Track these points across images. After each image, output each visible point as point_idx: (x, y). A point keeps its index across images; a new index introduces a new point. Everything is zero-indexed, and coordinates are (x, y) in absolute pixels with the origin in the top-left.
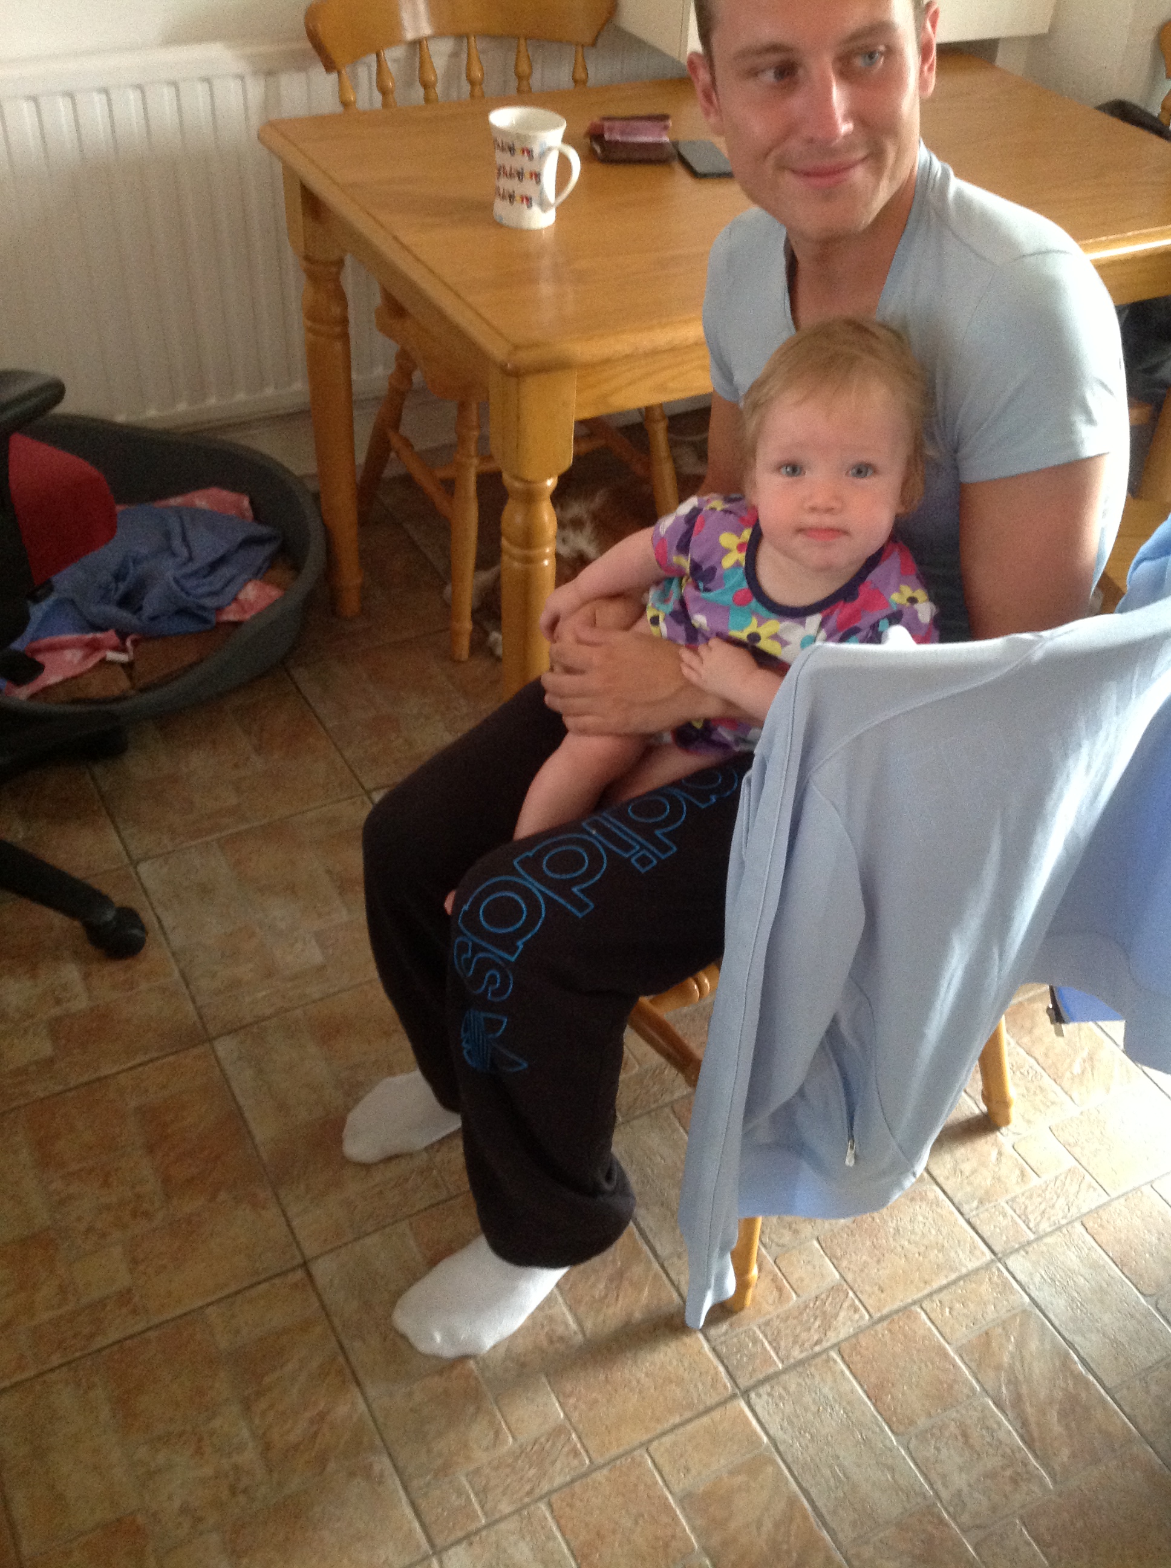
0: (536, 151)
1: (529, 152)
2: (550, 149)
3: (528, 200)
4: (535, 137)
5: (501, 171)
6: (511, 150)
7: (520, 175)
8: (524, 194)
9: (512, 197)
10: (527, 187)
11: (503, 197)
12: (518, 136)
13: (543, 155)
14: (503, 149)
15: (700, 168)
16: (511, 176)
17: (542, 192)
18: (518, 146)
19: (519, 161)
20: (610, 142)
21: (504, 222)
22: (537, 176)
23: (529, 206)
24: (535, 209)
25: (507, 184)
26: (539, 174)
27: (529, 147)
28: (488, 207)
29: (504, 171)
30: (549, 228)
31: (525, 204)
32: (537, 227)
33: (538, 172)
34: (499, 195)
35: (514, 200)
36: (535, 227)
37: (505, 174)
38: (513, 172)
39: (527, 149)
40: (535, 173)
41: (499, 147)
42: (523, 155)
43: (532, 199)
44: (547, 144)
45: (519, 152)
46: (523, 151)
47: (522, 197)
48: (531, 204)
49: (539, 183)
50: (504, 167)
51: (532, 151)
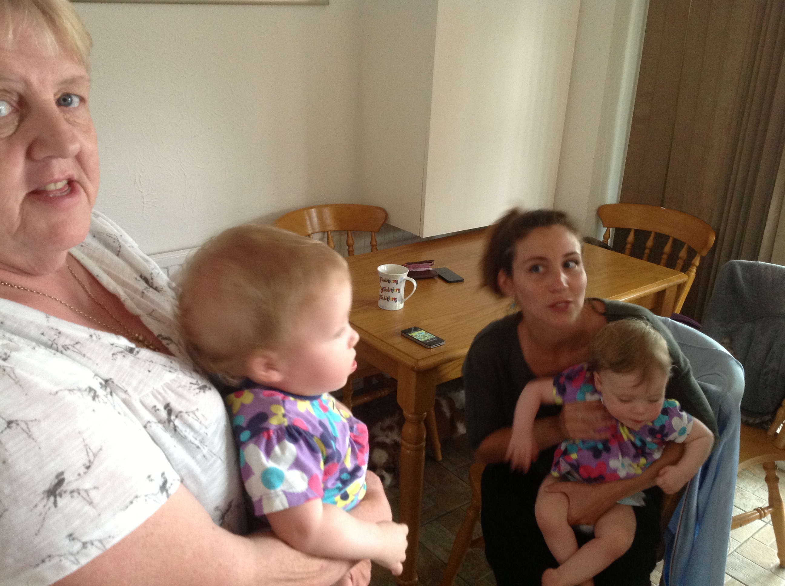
1: (396, 281)
2: (403, 280)
4: (399, 276)
5: (383, 289)
6: (389, 281)
7: (392, 290)
8: (394, 297)
9: (388, 299)
10: (395, 295)
11: (384, 299)
12: (392, 277)
13: (400, 282)
14: (385, 281)
15: (449, 280)
16: (388, 291)
17: (400, 296)
18: (392, 280)
19: (393, 285)
21: (385, 308)
22: (399, 290)
23: (395, 302)
24: (398, 302)
25: (384, 294)
26: (400, 289)
28: (377, 302)
29: (385, 289)
30: (402, 308)
31: (394, 301)
32: (399, 309)
33: (399, 288)
34: (382, 298)
35: (389, 299)
36: (397, 309)
37: (386, 290)
38: (389, 289)
39: (396, 280)
40: (398, 289)
41: (383, 280)
42: (394, 282)
43: (396, 299)
44: (403, 278)
45: (393, 282)
46: (394, 281)
47: (393, 298)
48: (397, 301)
49: (399, 293)
50: (385, 288)
51: (398, 281)
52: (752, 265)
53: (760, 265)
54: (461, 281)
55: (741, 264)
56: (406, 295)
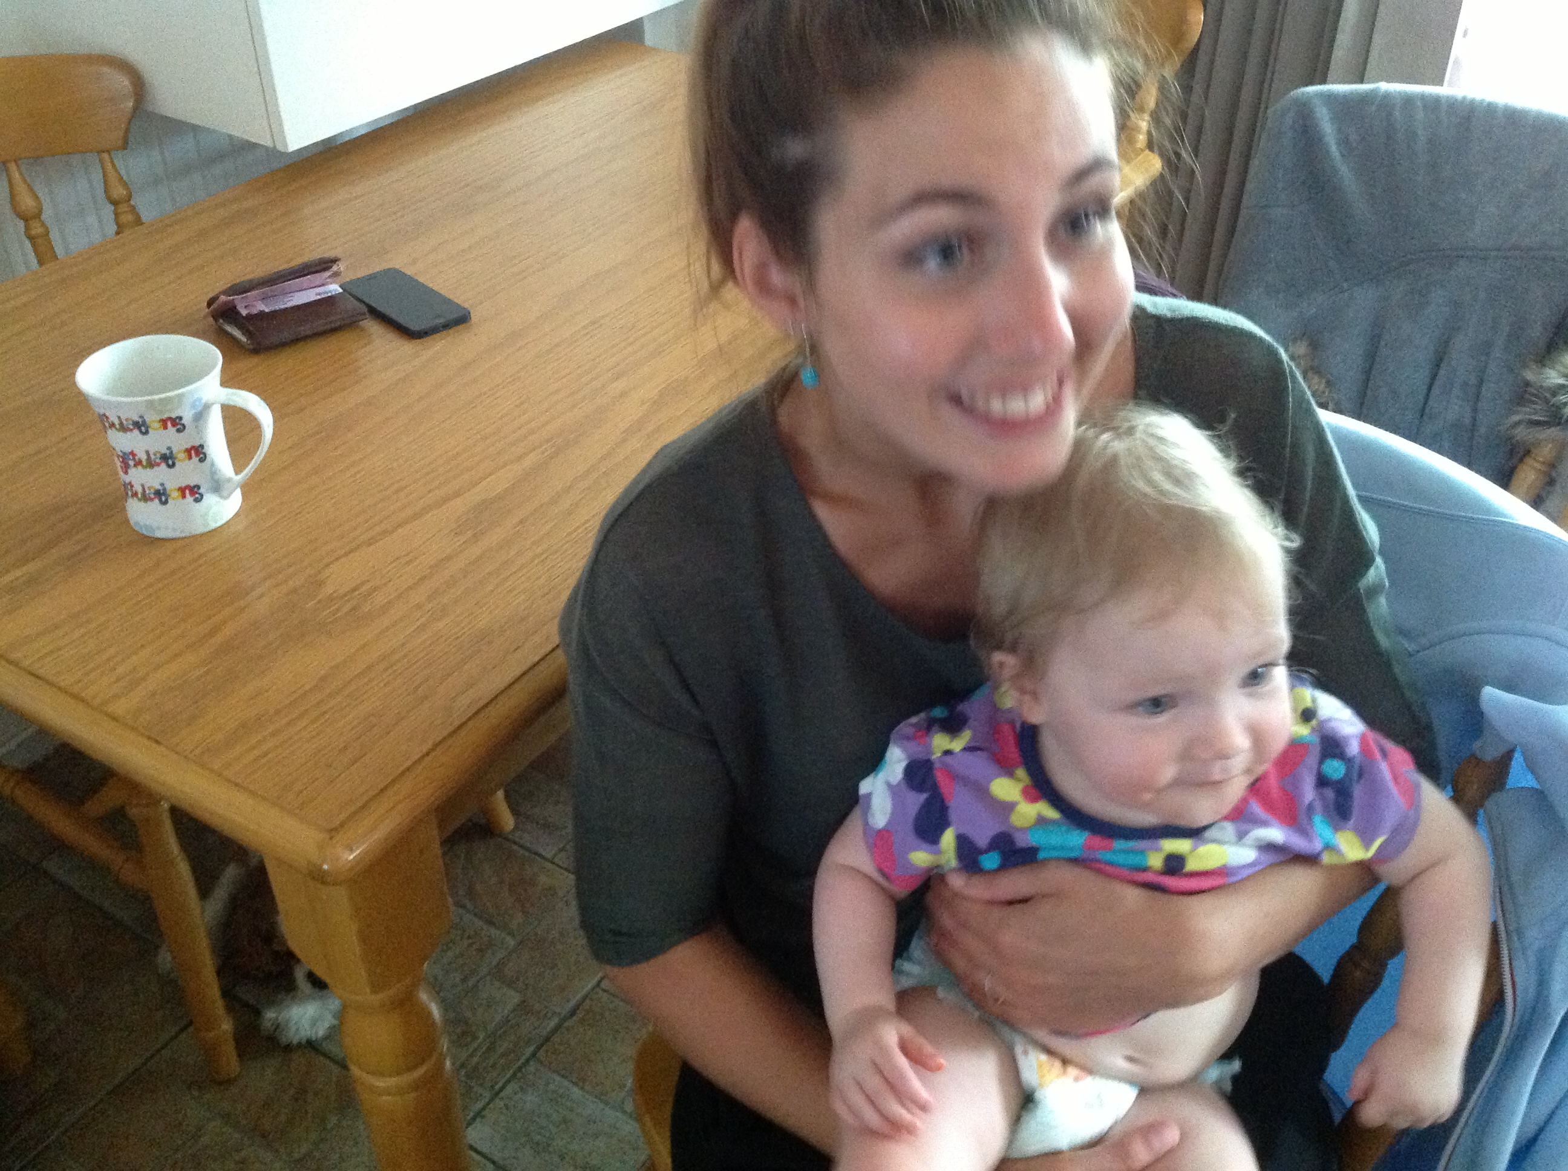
0: (187, 417)
1: (177, 423)
2: (207, 407)
3: (193, 492)
4: (179, 397)
5: (128, 460)
6: (141, 426)
7: (168, 459)
8: (183, 484)
9: (161, 495)
10: (187, 472)
11: (145, 498)
12: (151, 404)
13: (201, 416)
14: (123, 428)
16: (151, 464)
17: (213, 472)
18: (152, 418)
19: (159, 441)
20: (250, 317)
21: (159, 534)
22: (198, 452)
23: (197, 500)
24: (210, 499)
25: (139, 477)
26: (202, 446)
27: (173, 416)
29: (134, 459)
30: (237, 515)
31: (189, 499)
32: (219, 524)
33: (197, 444)
34: (135, 494)
35: (167, 496)
36: (213, 525)
37: (139, 463)
38: (153, 457)
39: (170, 418)
40: (193, 447)
41: (113, 425)
42: (165, 428)
43: (199, 487)
44: (200, 400)
45: (157, 425)
46: (164, 423)
47: (182, 491)
48: (202, 496)
49: (202, 460)
50: (132, 453)
51: (181, 418)
52: (1365, 99)
53: (1387, 96)
54: (460, 319)
55: (1330, 99)
56: (239, 459)
